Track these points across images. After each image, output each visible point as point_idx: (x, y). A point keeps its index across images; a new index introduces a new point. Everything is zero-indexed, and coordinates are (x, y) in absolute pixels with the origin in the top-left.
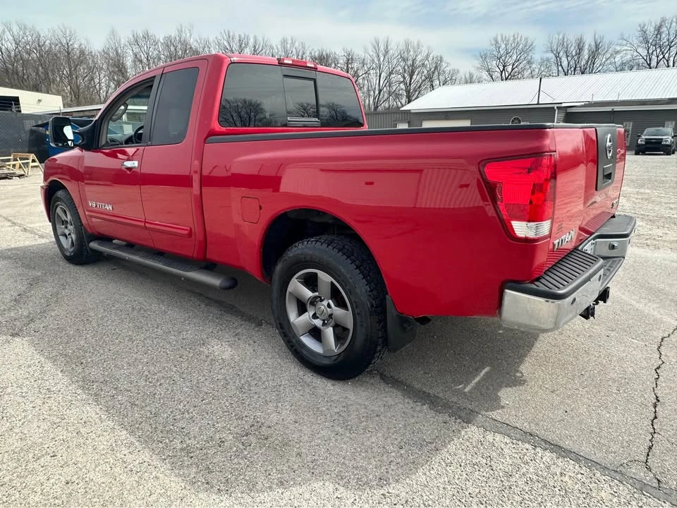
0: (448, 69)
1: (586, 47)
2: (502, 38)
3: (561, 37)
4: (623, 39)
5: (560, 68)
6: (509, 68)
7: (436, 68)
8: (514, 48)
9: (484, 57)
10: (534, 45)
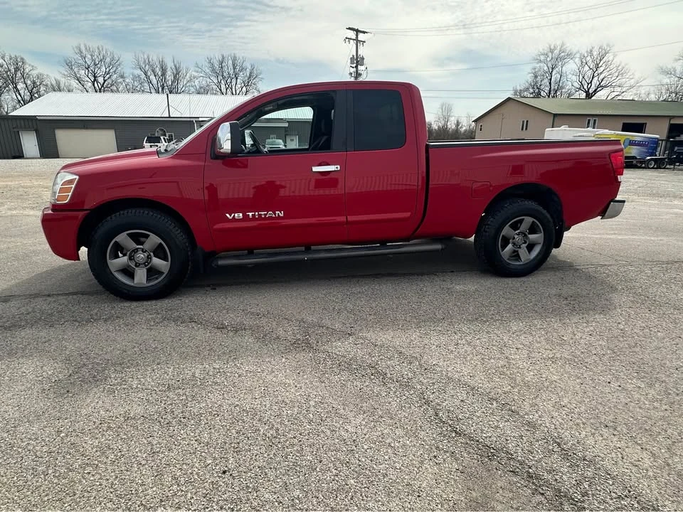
0: (33, 72)
1: (169, 68)
2: (86, 49)
3: (146, 57)
4: (198, 67)
5: (151, 85)
6: (101, 80)
7: (17, 69)
8: (101, 60)
9: (69, 65)
10: (121, 60)
